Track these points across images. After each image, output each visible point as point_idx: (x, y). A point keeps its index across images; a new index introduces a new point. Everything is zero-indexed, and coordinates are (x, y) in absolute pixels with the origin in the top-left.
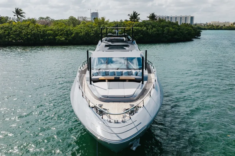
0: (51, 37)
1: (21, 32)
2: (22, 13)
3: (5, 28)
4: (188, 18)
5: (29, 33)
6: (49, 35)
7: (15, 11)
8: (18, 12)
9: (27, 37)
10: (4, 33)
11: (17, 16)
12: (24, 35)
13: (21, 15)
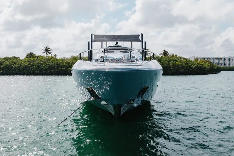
0: (64, 68)
1: (42, 64)
2: (50, 50)
3: (31, 61)
4: (232, 59)
5: (48, 65)
6: (63, 66)
7: (44, 49)
8: (47, 50)
9: (46, 68)
10: (30, 65)
11: (46, 53)
12: (44, 66)
13: (49, 52)
